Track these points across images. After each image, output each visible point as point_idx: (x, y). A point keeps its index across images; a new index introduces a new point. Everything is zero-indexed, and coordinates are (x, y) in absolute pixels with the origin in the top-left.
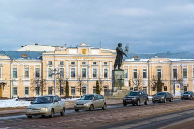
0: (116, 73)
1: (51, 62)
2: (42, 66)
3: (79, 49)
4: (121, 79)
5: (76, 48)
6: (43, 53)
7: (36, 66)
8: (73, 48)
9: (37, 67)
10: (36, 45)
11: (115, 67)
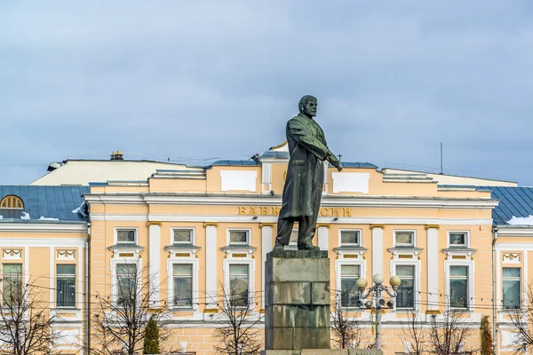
0: (283, 269)
1: (131, 234)
2: (88, 250)
3: (268, 166)
4: (311, 307)
5: (256, 161)
6: (94, 190)
7: (59, 251)
8: (242, 164)
9: (63, 259)
10: (117, 158)
11: (282, 239)
